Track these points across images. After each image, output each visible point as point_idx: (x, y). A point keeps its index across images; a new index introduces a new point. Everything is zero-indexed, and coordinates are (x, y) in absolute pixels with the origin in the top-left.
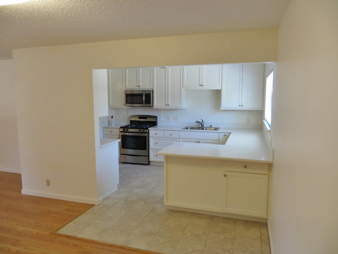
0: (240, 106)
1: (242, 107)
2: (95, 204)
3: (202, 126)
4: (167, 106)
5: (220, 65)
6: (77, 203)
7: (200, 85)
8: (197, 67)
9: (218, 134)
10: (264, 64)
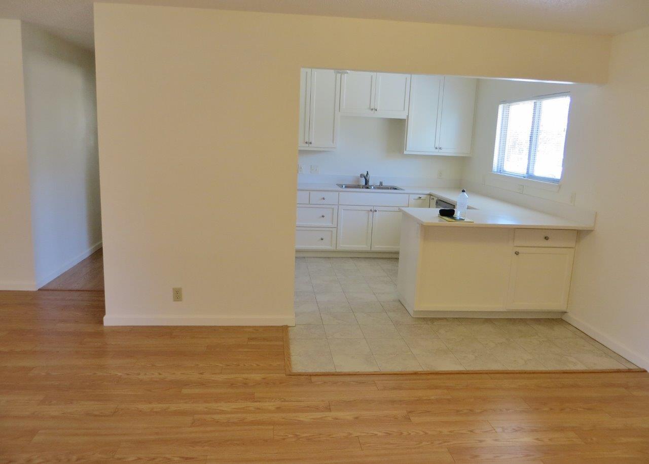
0: (436, 148)
1: (440, 151)
2: (289, 325)
3: (367, 182)
4: (307, 145)
5: (408, 76)
6: (255, 326)
7: (372, 110)
8: (368, 75)
9: (407, 195)
10: (479, 79)
